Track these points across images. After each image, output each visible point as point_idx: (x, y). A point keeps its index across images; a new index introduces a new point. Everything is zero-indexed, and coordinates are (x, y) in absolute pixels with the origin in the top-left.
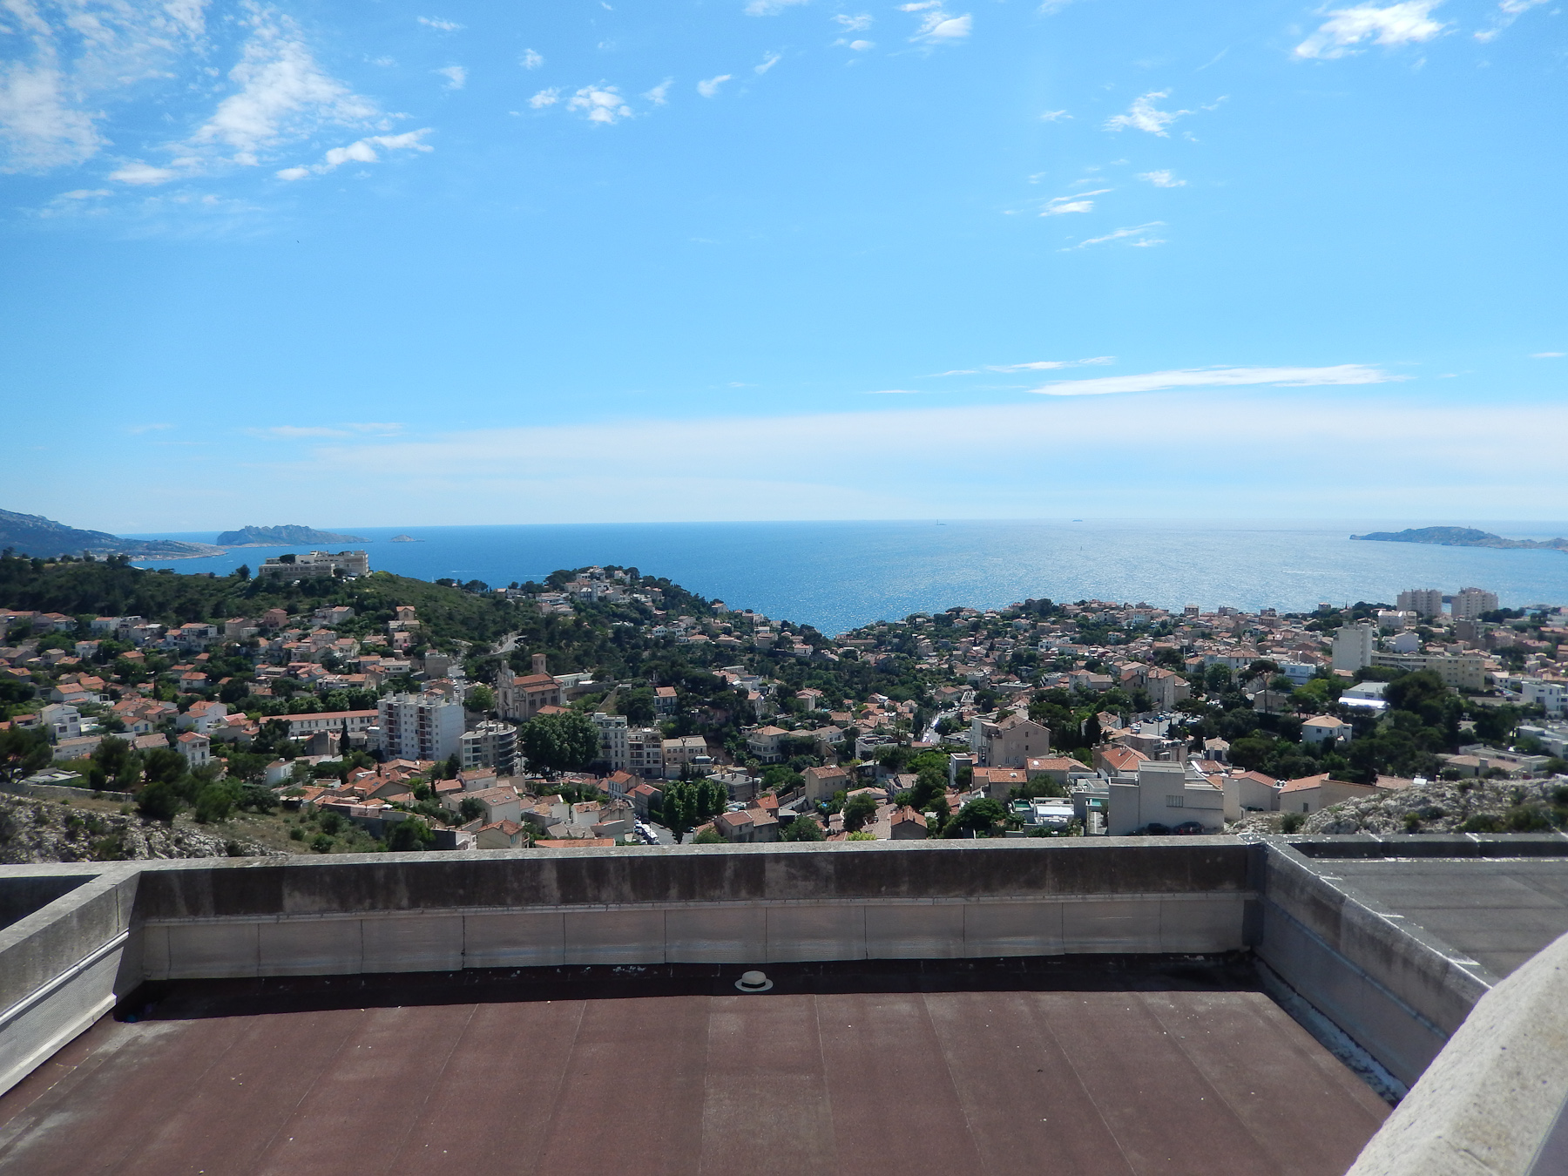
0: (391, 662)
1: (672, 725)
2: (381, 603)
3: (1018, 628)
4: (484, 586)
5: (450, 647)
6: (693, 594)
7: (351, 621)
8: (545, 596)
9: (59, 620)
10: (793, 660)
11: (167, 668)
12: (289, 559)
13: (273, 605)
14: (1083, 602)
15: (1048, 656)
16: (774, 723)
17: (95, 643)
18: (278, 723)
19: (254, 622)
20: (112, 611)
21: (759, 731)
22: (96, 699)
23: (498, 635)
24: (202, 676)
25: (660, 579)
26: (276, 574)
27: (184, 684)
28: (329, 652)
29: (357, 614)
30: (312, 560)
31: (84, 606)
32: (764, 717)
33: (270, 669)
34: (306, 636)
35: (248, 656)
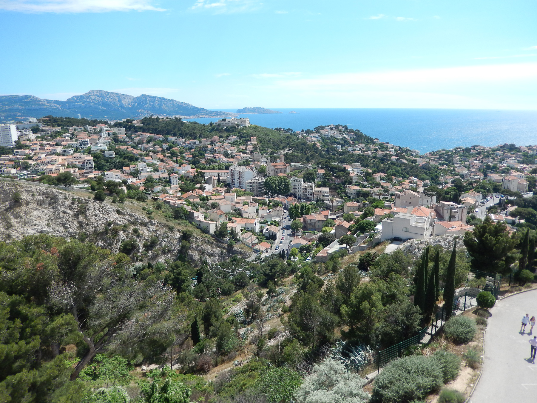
0: (245, 155)
1: (321, 183)
2: (247, 136)
3: (497, 155)
4: (292, 131)
5: (265, 151)
6: (367, 136)
7: (237, 141)
8: (312, 135)
9: (160, 137)
10: (390, 162)
11: (184, 153)
12: (224, 120)
13: (216, 135)
14: (530, 146)
15: (501, 167)
16: (358, 185)
17: (167, 144)
18: (201, 173)
19: (210, 140)
20: (174, 135)
21: (350, 187)
22: (156, 162)
23: (284, 148)
24: (191, 156)
25: (356, 130)
26: (219, 125)
27: (186, 158)
28: (226, 151)
29: (240, 139)
30: (231, 121)
31: (168, 133)
32: (356, 183)
33: (209, 155)
34: (222, 145)
35: (205, 151)
